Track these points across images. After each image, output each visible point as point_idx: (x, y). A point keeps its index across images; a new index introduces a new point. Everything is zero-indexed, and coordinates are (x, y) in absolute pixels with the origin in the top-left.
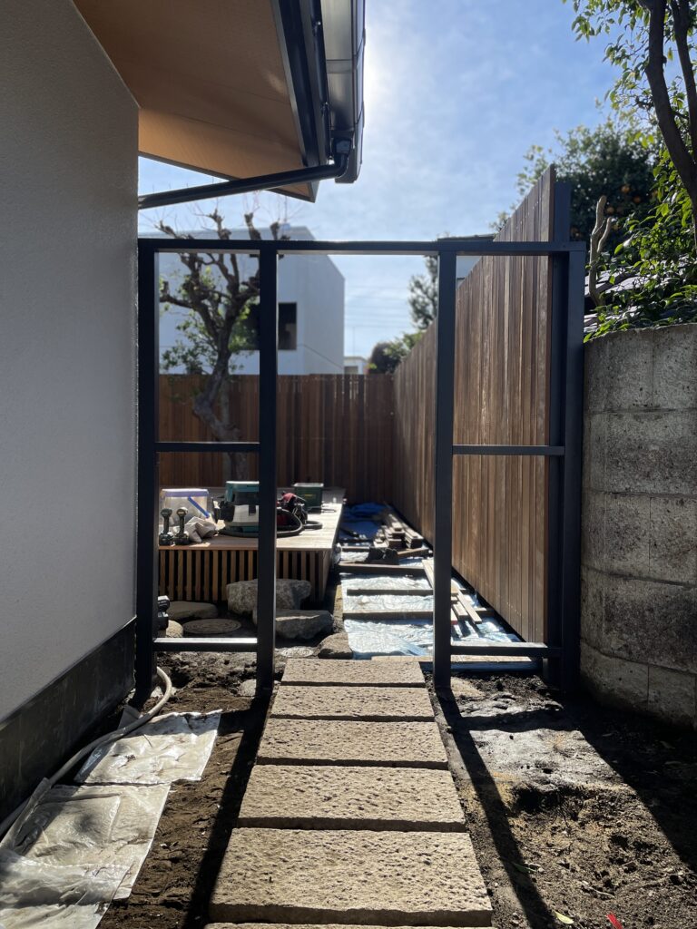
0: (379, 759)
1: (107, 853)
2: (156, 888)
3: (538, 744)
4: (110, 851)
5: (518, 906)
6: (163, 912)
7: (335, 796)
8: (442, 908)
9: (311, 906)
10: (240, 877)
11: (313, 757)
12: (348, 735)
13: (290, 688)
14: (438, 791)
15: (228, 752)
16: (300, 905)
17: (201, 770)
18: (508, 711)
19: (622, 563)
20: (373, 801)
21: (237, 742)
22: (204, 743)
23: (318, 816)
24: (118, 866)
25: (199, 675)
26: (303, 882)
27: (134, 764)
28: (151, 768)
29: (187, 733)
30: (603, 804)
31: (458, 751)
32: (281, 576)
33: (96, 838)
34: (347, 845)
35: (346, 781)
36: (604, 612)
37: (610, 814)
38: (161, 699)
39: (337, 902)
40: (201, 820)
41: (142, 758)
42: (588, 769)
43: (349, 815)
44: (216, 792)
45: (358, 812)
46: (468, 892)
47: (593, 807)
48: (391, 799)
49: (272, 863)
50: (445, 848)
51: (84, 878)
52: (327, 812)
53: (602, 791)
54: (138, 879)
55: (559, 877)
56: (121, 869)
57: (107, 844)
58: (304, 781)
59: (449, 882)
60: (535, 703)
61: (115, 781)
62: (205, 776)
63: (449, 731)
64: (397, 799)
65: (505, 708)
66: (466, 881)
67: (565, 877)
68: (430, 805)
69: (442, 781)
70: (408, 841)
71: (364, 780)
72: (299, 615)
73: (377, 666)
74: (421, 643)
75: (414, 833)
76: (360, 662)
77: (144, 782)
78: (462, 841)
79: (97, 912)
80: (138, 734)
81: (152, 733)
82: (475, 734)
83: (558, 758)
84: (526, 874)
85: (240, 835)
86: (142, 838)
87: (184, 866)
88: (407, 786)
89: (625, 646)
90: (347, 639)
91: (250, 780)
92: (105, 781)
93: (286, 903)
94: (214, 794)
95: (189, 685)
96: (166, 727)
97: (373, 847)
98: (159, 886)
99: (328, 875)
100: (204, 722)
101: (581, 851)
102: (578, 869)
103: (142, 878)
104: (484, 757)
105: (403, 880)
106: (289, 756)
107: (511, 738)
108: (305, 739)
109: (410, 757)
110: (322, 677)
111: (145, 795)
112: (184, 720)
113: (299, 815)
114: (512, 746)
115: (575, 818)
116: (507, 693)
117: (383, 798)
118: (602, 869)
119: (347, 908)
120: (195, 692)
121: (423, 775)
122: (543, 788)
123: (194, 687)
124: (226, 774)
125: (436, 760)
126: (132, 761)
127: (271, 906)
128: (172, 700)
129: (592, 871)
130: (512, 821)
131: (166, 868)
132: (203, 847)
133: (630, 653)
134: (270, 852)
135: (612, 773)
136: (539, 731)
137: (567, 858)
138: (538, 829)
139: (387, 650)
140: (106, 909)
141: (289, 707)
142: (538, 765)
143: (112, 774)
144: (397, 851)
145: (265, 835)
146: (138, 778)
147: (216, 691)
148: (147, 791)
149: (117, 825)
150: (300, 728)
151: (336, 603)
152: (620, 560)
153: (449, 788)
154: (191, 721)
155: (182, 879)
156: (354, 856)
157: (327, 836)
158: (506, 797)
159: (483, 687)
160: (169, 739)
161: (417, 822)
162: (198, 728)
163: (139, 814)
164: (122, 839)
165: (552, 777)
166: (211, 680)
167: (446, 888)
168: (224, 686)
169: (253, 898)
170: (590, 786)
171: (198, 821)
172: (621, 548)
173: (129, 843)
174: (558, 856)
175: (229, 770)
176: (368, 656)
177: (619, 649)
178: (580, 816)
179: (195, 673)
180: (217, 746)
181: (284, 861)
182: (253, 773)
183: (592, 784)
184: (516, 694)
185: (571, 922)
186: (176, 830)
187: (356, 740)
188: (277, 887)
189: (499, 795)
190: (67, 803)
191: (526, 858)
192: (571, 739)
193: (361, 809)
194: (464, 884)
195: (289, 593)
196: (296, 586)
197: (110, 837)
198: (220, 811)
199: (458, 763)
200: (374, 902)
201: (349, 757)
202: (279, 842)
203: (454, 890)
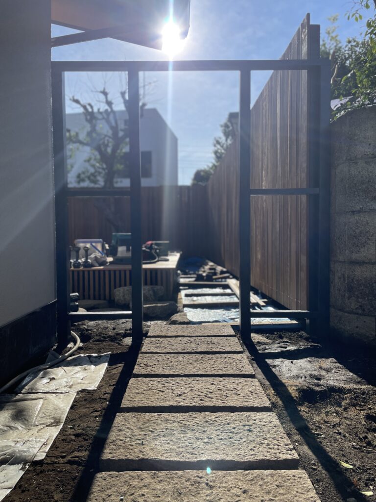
0: (211, 373)
1: (31, 432)
2: (63, 453)
3: (309, 365)
4: (34, 431)
5: (314, 457)
6: (68, 467)
7: (184, 393)
8: (264, 458)
9: (171, 459)
10: (121, 442)
11: (169, 373)
12: (190, 362)
13: (153, 339)
14: (251, 389)
15: (114, 374)
16: (163, 459)
17: (97, 384)
18: (288, 349)
19: (357, 255)
20: (209, 395)
21: (120, 369)
22: (99, 370)
23: (174, 405)
24: (38, 439)
25: (97, 335)
26: (165, 444)
27: (53, 382)
28: (65, 384)
29: (88, 365)
30: (357, 396)
31: (260, 370)
32: (146, 284)
33: (25, 424)
34: (194, 421)
35: (191, 385)
36: (346, 287)
37: (363, 402)
38: (73, 348)
39: (189, 456)
40: (96, 411)
41: (60, 379)
42: (343, 378)
43: (194, 404)
44: (106, 395)
45: (200, 402)
46: (280, 448)
47: (351, 398)
48: (221, 394)
49: (143, 433)
50: (260, 421)
51: (13, 447)
52: (179, 402)
53: (356, 389)
54: (52, 447)
55: (336, 440)
56: (40, 441)
57: (32, 427)
58: (163, 386)
59: (266, 442)
60: (303, 345)
61: (41, 391)
62: (99, 387)
63: (252, 359)
64: (225, 394)
65: (286, 348)
66: (278, 440)
67: (340, 440)
68: (247, 397)
69: (253, 384)
70: (235, 418)
71: (203, 384)
72: (157, 304)
73: (205, 328)
74: (230, 317)
75: (238, 413)
76: (195, 326)
77: (60, 392)
78: (271, 417)
79: (21, 469)
80: (58, 367)
81: (66, 366)
82: (269, 361)
83: (323, 373)
84: (314, 439)
85: (121, 417)
86: (56, 422)
87: (83, 438)
88: (231, 387)
89: (361, 306)
90: (186, 315)
91: (128, 387)
92: (34, 391)
93: (153, 458)
94: (105, 396)
95: (91, 341)
96: (76, 363)
97: (211, 422)
98: (66, 452)
99: (182, 439)
100: (99, 359)
101: (347, 424)
102: (347, 435)
103: (54, 446)
104: (277, 373)
105: (234, 441)
106: (153, 373)
107: (292, 362)
108: (163, 364)
109: (231, 372)
110: (172, 333)
111: (60, 398)
112: (88, 359)
113: (160, 405)
114: (293, 367)
115: (340, 405)
116: (286, 340)
117: (215, 394)
118: (363, 435)
119: (197, 460)
120: (94, 344)
121: (240, 381)
122: (316, 388)
123: (94, 341)
124: (113, 385)
125: (247, 373)
126: (53, 381)
127: (143, 459)
128: (80, 348)
129: (357, 436)
130: (299, 408)
131: (72, 440)
132: (97, 427)
133: (364, 310)
134: (142, 427)
135: (359, 379)
136: (308, 359)
137: (339, 429)
138: (317, 412)
139: (211, 320)
140: (27, 467)
141: (153, 348)
142: (311, 376)
143: (39, 387)
144: (228, 424)
145: (138, 416)
146: (56, 390)
147: (108, 343)
148: (61, 396)
149: (40, 415)
150: (160, 358)
151: (178, 300)
152: (357, 253)
153: (258, 388)
154: (91, 359)
155: (82, 446)
156: (199, 428)
157: (179, 416)
158: (294, 394)
159: (270, 337)
160: (78, 368)
161: (240, 407)
162: (95, 362)
163: (55, 409)
164: (43, 424)
165: (322, 382)
166: (104, 337)
167: (264, 446)
168: (112, 341)
169: (131, 455)
170: (347, 386)
171: (94, 411)
172: (357, 246)
173: (47, 426)
174: (333, 428)
175: (115, 383)
176: (200, 323)
177: (356, 309)
178: (343, 404)
179: (95, 334)
180: (107, 371)
181: (152, 432)
182: (130, 382)
183: (348, 386)
184: (291, 340)
185: (351, 467)
186: (79, 418)
187: (196, 364)
188: (147, 448)
189: (290, 393)
190: (7, 404)
191: (312, 429)
192: (329, 363)
193: (201, 400)
194: (276, 442)
195: (151, 292)
196: (155, 289)
197: (35, 423)
198: (108, 405)
199: (261, 375)
200: (215, 456)
201: (191, 373)
202: (148, 420)
203: (270, 446)
